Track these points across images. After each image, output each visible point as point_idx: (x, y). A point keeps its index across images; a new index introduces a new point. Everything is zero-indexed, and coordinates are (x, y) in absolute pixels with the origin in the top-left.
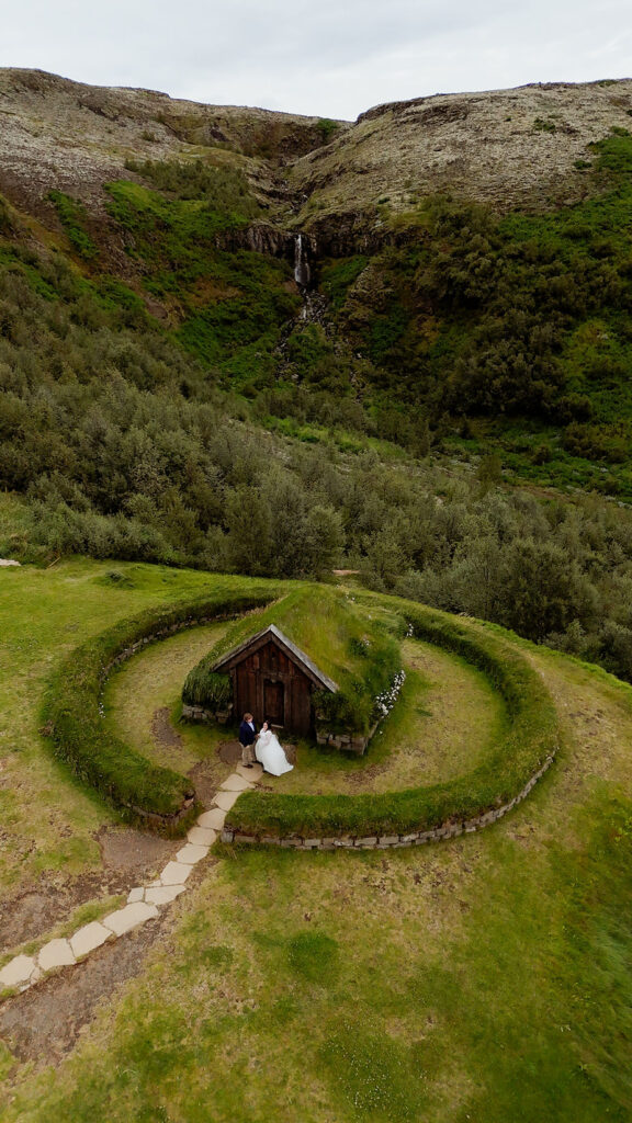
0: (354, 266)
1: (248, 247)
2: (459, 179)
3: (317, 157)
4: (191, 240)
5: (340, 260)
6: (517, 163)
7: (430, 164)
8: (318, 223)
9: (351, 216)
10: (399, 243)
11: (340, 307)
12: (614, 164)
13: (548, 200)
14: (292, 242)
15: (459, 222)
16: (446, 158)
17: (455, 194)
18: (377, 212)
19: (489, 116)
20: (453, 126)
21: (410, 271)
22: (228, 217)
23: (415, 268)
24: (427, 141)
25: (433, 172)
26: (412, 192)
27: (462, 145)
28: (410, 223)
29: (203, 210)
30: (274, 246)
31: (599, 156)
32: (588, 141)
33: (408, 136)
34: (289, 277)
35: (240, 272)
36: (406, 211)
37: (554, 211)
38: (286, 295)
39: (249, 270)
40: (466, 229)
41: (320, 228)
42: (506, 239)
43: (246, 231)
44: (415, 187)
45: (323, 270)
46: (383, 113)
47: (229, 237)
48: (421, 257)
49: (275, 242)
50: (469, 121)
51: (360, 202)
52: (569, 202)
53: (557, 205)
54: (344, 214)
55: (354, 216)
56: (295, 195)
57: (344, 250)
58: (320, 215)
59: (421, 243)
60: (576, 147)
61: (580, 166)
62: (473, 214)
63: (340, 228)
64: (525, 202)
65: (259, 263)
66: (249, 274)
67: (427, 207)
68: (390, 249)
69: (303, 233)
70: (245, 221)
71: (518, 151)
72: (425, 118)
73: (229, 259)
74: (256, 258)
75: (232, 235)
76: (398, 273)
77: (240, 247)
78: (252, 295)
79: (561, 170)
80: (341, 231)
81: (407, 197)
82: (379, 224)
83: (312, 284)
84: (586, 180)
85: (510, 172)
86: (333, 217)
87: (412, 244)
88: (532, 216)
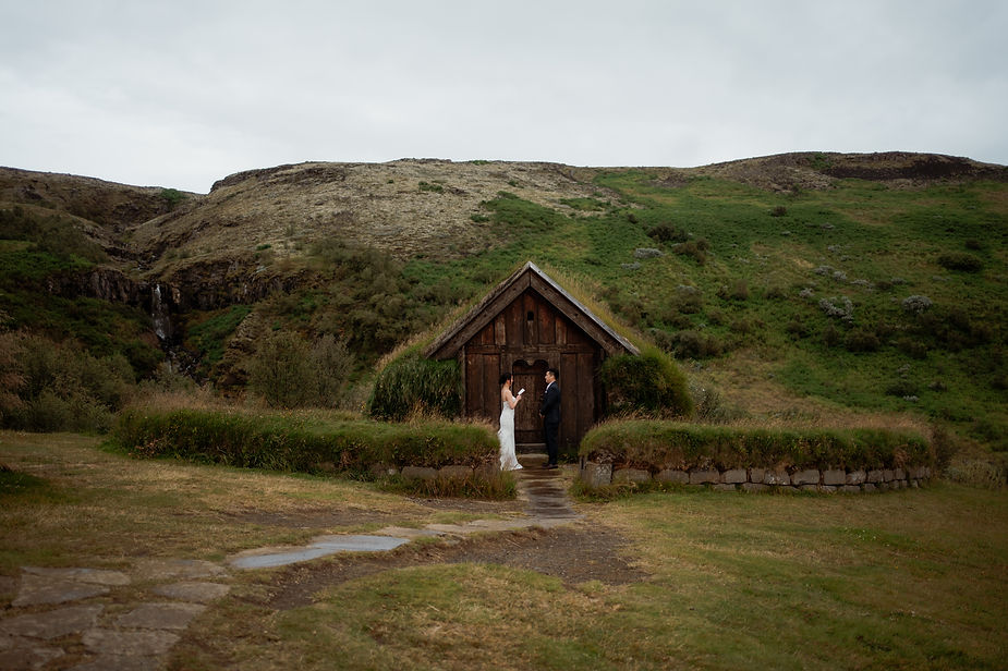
0: (231, 316)
1: (92, 293)
2: (350, 228)
3: (166, 221)
4: (13, 282)
5: (211, 313)
6: (411, 216)
7: (313, 215)
8: (182, 271)
9: (224, 264)
10: (287, 289)
11: (217, 360)
12: (510, 220)
13: (451, 248)
14: (148, 291)
15: (356, 265)
16: (330, 210)
17: (348, 242)
18: (257, 258)
19: (370, 179)
20: (332, 185)
21: (306, 316)
22: (65, 258)
23: (311, 312)
24: (304, 197)
25: (318, 223)
26: (295, 240)
27: (346, 200)
28: (298, 268)
29: (30, 250)
30: (125, 295)
31: (494, 213)
32: (480, 200)
33: (282, 194)
34: (147, 328)
35: (82, 321)
36: (293, 256)
37: (460, 259)
38: (143, 347)
39: (92, 318)
40: (368, 270)
41: (184, 277)
42: (413, 282)
43: (89, 275)
44: (299, 235)
45: (189, 324)
46: (244, 179)
47: (66, 281)
48: (317, 301)
49: (126, 291)
50: (347, 182)
51: (235, 250)
52: (472, 250)
53: (462, 253)
54: (215, 263)
55: (228, 263)
56: (141, 255)
57: (217, 302)
58: (185, 263)
59: (315, 287)
60: (470, 204)
61: (477, 220)
62: (373, 257)
63: (209, 276)
64: (426, 250)
65: (106, 311)
66: (94, 323)
67: (317, 252)
68: (278, 294)
69: (161, 283)
70: (88, 264)
71: (409, 206)
72: (298, 179)
73: (66, 306)
74: (103, 307)
75: (71, 279)
76: (290, 319)
77: (80, 293)
78: (99, 347)
79: (459, 223)
80: (211, 280)
81: (291, 244)
82: (261, 269)
83: (176, 339)
84: (485, 232)
85: (405, 222)
86: (202, 265)
87: (305, 288)
88: (437, 262)
